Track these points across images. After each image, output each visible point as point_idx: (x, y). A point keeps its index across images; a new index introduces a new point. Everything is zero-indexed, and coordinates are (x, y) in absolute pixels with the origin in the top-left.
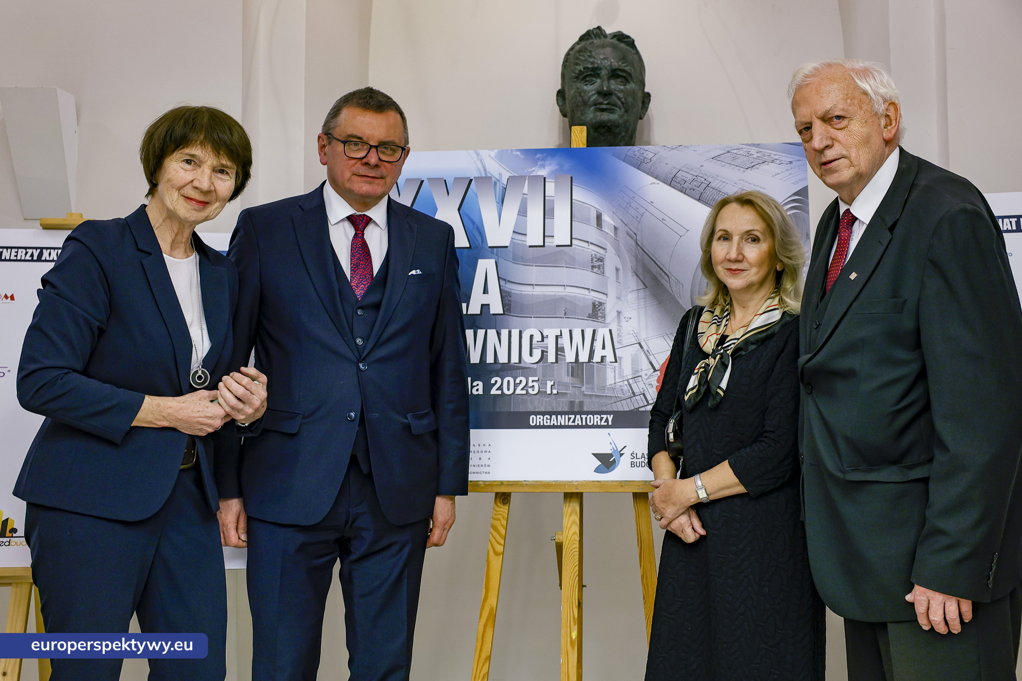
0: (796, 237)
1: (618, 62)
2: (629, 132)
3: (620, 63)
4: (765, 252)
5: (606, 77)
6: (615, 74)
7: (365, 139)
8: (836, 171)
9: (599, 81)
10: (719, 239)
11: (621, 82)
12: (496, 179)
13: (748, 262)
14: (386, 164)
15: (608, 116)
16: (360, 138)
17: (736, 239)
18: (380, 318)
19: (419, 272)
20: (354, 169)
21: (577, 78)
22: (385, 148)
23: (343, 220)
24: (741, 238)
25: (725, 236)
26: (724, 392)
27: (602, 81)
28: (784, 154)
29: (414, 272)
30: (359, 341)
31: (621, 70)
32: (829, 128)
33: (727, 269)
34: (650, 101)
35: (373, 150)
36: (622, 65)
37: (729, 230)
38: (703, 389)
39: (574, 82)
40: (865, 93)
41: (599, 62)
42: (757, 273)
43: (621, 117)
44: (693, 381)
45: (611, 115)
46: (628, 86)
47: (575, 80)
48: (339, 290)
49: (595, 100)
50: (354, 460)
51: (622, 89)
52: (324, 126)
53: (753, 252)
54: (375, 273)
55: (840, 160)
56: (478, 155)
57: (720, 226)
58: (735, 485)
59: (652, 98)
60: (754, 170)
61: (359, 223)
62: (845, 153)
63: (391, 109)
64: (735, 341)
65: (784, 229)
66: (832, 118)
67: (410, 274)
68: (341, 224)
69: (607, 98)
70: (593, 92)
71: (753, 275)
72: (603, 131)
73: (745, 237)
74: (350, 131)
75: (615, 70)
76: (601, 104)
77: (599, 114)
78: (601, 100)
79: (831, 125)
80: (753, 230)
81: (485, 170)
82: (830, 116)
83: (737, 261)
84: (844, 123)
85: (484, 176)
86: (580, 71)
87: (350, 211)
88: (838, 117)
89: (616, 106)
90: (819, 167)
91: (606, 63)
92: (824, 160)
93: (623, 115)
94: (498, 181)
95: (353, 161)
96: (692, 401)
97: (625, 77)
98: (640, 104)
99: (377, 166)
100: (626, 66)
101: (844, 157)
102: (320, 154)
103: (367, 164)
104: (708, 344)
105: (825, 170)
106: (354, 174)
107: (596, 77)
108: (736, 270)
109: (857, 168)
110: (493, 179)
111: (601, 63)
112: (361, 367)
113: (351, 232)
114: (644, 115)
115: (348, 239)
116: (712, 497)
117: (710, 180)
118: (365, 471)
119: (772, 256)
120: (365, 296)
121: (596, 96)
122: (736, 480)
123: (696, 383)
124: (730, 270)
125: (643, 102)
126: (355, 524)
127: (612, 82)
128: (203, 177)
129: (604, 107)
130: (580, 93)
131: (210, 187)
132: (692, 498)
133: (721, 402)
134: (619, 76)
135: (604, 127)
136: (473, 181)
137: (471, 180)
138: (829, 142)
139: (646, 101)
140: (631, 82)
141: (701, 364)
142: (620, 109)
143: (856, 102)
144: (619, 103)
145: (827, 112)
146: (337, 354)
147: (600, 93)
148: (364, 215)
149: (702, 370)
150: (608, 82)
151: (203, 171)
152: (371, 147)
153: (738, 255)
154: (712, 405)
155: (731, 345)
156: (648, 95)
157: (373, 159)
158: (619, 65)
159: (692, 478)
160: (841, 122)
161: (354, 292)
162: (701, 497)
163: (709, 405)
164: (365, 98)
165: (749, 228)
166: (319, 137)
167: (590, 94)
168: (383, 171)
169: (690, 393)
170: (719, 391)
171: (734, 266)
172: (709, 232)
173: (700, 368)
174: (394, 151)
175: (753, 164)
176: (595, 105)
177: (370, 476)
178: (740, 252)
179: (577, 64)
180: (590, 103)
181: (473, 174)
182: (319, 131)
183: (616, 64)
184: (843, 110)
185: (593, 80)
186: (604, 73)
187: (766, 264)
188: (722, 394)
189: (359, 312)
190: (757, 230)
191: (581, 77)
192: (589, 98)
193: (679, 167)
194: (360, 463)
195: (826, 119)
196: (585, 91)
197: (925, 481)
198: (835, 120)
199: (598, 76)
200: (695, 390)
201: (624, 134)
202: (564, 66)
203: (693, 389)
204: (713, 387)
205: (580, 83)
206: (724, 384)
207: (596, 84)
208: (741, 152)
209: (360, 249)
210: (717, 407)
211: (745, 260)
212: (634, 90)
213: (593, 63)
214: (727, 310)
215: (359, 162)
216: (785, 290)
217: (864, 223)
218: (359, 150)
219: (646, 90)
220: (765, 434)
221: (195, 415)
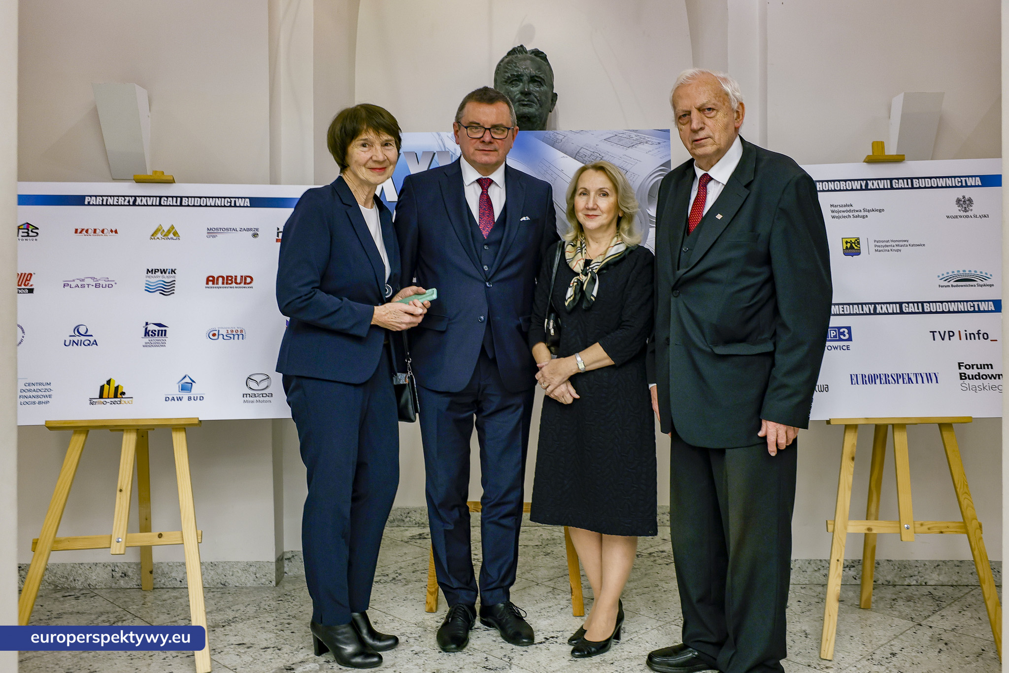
0: (632, 193)
1: (535, 71)
2: (543, 120)
3: (537, 72)
4: (612, 203)
5: (526, 82)
6: (533, 79)
7: (481, 124)
8: (704, 146)
9: (521, 84)
10: (580, 194)
11: (538, 85)
12: (452, 152)
13: (601, 210)
14: (498, 140)
15: (528, 109)
16: (478, 124)
17: (592, 194)
18: (500, 251)
19: (528, 218)
20: (475, 145)
21: (506, 82)
22: (497, 129)
23: (474, 182)
24: (596, 193)
25: (585, 192)
26: (595, 298)
27: (524, 85)
28: (655, 138)
29: (524, 219)
30: (486, 268)
31: (537, 77)
32: (703, 115)
33: (586, 215)
34: (557, 99)
35: (488, 131)
36: (538, 73)
37: (588, 188)
38: (578, 298)
39: (504, 85)
40: (727, 94)
41: (522, 71)
42: (607, 218)
43: (537, 110)
44: (570, 292)
45: (530, 109)
46: (542, 89)
47: (505, 83)
48: (471, 232)
49: (519, 98)
50: (483, 351)
51: (538, 91)
52: (456, 117)
53: (605, 203)
54: (496, 220)
55: (708, 139)
56: (439, 135)
57: (582, 185)
58: (605, 359)
59: (558, 97)
60: (634, 148)
61: (485, 184)
62: (711, 134)
63: (500, 101)
64: (598, 264)
65: (624, 187)
66: (705, 109)
67: (521, 220)
68: (472, 186)
69: (527, 96)
70: (518, 92)
71: (603, 219)
72: (524, 120)
73: (599, 193)
74: (471, 119)
75: (533, 77)
76: (523, 100)
77: (521, 108)
78: (523, 98)
79: (704, 114)
80: (604, 188)
81: (445, 147)
82: (705, 108)
83: (593, 209)
84: (713, 113)
85: (444, 150)
86: (509, 77)
87: (478, 176)
88: (709, 109)
89: (534, 103)
90: (691, 143)
91: (527, 72)
92: (698, 138)
93: (539, 109)
94: (454, 154)
95: (474, 140)
96: (571, 305)
97: (540, 82)
98: (550, 101)
99: (490, 143)
100: (541, 74)
101: (710, 137)
102: (455, 137)
103: (483, 142)
104: (577, 266)
105: (696, 145)
106: (476, 150)
107: (519, 82)
108: (592, 215)
109: (719, 146)
110: (450, 153)
111: (523, 71)
112: (488, 285)
113: (479, 190)
114: (553, 109)
115: (477, 195)
116: (588, 368)
117: (603, 155)
118: (490, 356)
119: (617, 207)
120: (489, 236)
121: (520, 95)
122: (605, 355)
123: (572, 293)
124: (588, 215)
125: (552, 100)
126: (485, 392)
127: (531, 85)
128: (379, 153)
129: (526, 103)
130: (508, 93)
131: (384, 158)
132: (574, 369)
133: (592, 305)
134: (535, 81)
135: (525, 117)
136: (436, 154)
137: (435, 153)
138: (702, 125)
139: (554, 99)
140: (544, 86)
141: (575, 279)
142: (536, 104)
143: (721, 99)
144: (536, 100)
145: (704, 105)
146: (470, 276)
147: (523, 93)
148: (488, 178)
149: (575, 284)
150: (528, 85)
151: (376, 149)
152: (486, 129)
153: (594, 205)
154: (586, 307)
155: (595, 267)
156: (556, 95)
157: (487, 138)
158: (536, 73)
159: (574, 356)
160: (711, 113)
161: (482, 233)
162: (580, 368)
163: (583, 307)
164: (481, 95)
165: (601, 187)
166: (454, 125)
167: (515, 94)
168: (496, 145)
169: (569, 300)
170: (592, 298)
171: (591, 213)
172: (572, 190)
173: (574, 282)
174: (504, 131)
175: (632, 144)
176: (519, 101)
177: (494, 361)
178: (595, 204)
179: (506, 72)
180: (515, 100)
181: (436, 149)
182: (453, 120)
183: (534, 72)
184: (714, 104)
185: (517, 84)
186: (525, 78)
187: (613, 212)
188: (594, 299)
189: (485, 248)
190: (607, 188)
191: (509, 81)
192: (515, 97)
193: (581, 146)
194: (487, 352)
195: (701, 109)
196: (511, 92)
197: (771, 355)
198: (707, 111)
199: (521, 81)
200: (572, 298)
201: (539, 122)
202: (497, 73)
203: (570, 298)
204: (587, 294)
205: (508, 85)
206: (595, 293)
207: (519, 86)
208: (625, 136)
209: (486, 202)
210: (589, 309)
211: (598, 209)
212: (546, 91)
213: (517, 71)
214: (584, 243)
215: (478, 141)
216: (623, 230)
217: (719, 183)
218: (478, 132)
219: (554, 92)
220: (623, 324)
221: (389, 320)
